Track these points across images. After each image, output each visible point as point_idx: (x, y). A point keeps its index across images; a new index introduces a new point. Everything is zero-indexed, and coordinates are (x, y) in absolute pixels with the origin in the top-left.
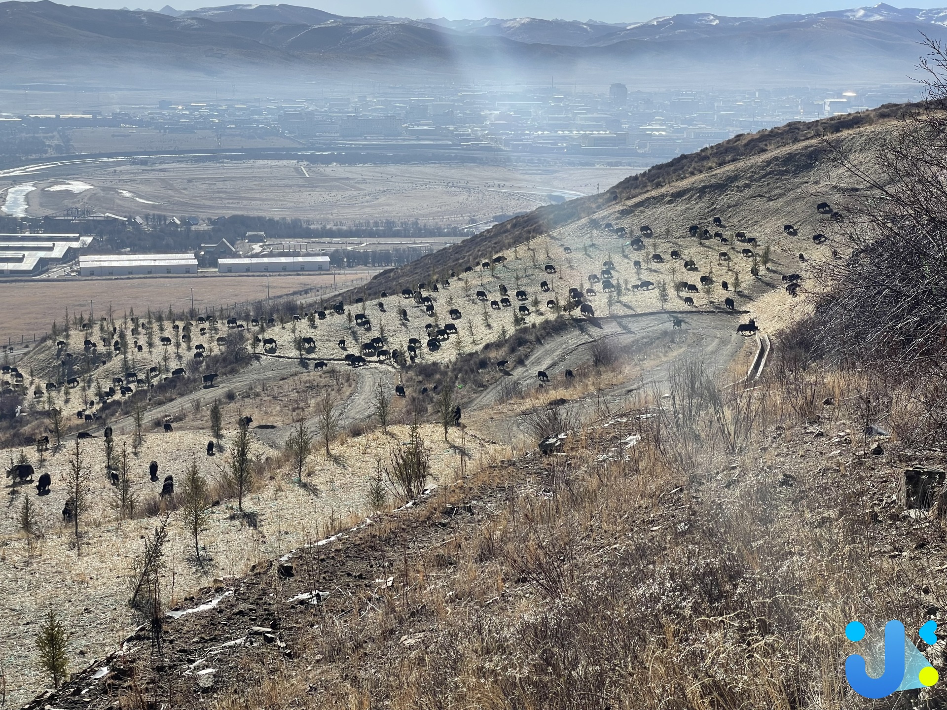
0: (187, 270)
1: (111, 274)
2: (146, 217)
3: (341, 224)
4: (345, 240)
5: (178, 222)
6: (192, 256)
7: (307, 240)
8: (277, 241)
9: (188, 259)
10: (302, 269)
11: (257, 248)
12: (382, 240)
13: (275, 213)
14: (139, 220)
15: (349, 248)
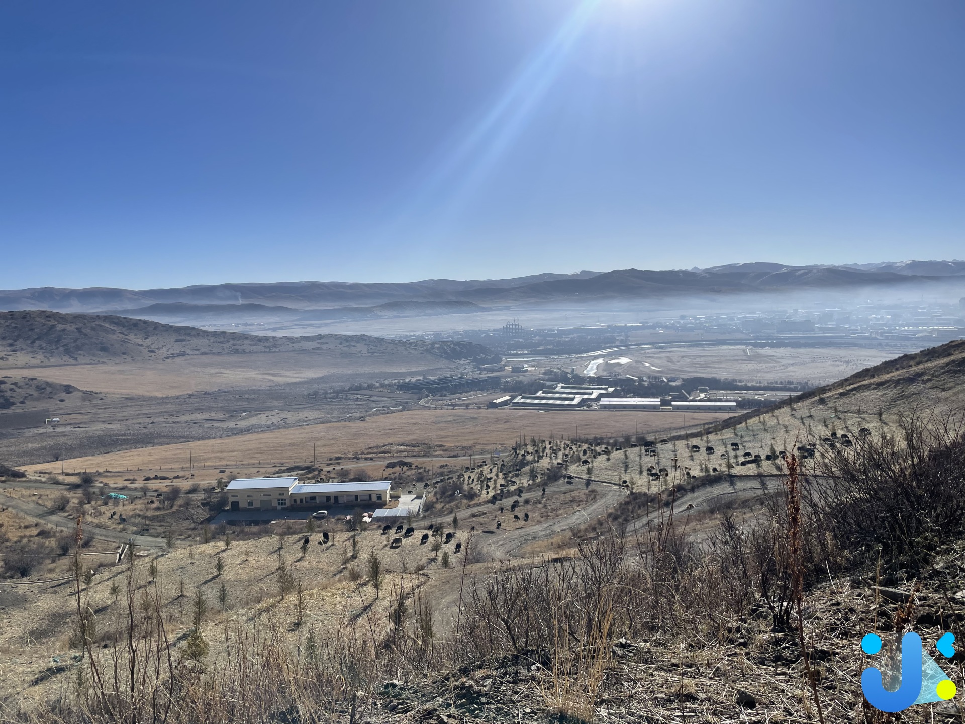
0: (653, 408)
1: (615, 408)
2: (649, 378)
3: (760, 382)
4: (755, 392)
5: (665, 380)
6: (659, 400)
7: (733, 392)
8: (715, 392)
9: (656, 401)
10: (720, 409)
11: (702, 395)
12: (778, 393)
13: (722, 375)
14: (645, 378)
15: (756, 397)
